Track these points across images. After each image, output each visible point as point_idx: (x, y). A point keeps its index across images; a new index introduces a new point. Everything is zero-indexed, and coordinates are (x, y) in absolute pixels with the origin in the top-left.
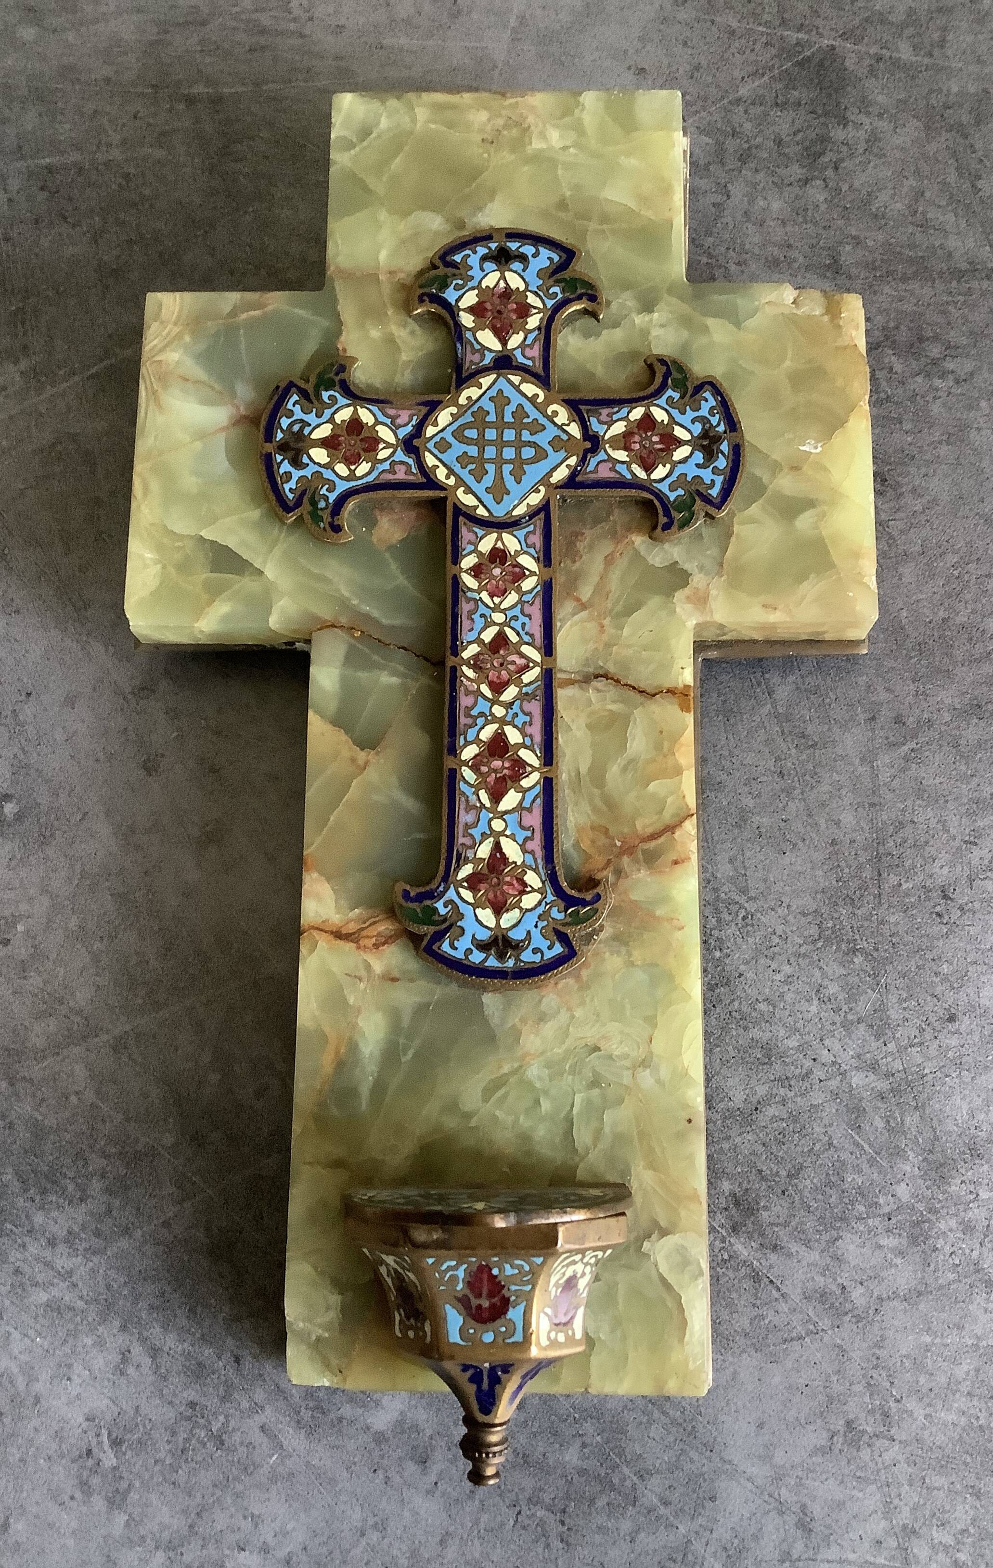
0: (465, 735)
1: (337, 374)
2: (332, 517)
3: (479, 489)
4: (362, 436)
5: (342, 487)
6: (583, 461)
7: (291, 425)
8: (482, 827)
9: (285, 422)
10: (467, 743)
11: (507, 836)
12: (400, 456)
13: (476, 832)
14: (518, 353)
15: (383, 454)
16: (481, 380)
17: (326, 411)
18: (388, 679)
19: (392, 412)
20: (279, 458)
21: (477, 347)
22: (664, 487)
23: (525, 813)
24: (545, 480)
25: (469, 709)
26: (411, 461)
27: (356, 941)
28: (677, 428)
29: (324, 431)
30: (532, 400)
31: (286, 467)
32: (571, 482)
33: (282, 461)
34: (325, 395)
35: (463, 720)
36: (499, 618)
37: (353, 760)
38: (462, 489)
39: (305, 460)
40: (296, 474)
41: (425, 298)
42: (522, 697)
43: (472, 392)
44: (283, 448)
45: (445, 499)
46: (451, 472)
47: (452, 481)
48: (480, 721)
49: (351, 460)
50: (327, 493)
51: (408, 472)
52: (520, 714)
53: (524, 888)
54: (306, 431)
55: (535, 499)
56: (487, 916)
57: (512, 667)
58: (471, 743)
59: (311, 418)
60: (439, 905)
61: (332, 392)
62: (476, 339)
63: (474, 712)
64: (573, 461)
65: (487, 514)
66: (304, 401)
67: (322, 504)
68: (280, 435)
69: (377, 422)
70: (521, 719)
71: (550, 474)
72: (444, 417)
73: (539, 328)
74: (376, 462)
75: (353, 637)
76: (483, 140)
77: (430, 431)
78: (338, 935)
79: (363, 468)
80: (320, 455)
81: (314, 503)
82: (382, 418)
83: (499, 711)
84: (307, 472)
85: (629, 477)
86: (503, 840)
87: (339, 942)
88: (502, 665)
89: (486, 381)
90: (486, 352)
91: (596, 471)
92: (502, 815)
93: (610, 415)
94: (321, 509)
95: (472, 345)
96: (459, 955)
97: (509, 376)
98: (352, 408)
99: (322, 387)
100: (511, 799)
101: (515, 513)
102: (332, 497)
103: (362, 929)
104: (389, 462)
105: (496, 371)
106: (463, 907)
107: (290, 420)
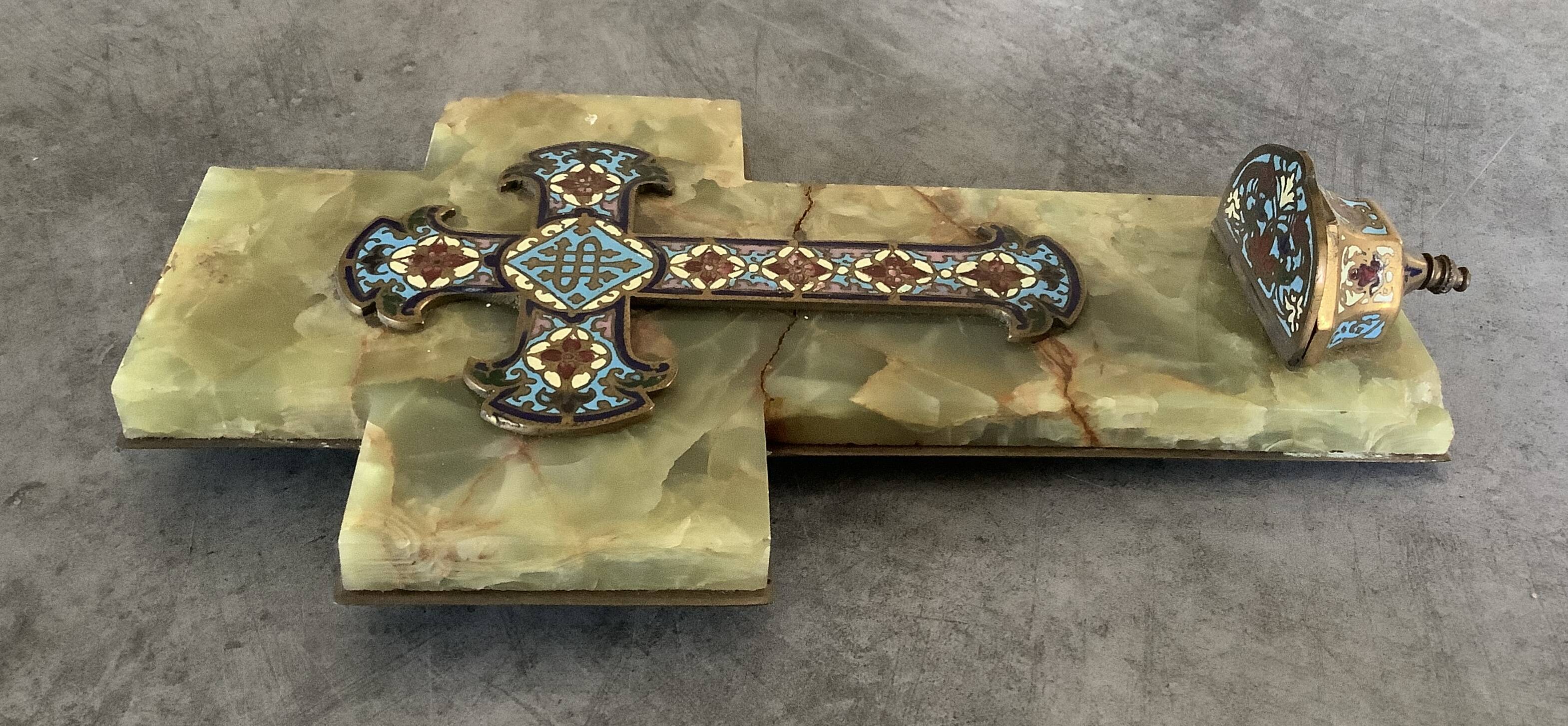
0: (867, 290)
1: (487, 369)
2: (651, 370)
3: (623, 277)
4: (562, 351)
5: (616, 363)
6: (601, 217)
7: (541, 402)
8: (950, 282)
9: (537, 407)
10: (875, 288)
11: (955, 269)
12: (587, 325)
13: (956, 286)
14: (483, 252)
15: (583, 336)
16: (509, 275)
17: (529, 376)
18: (813, 349)
19: (536, 331)
20: (580, 411)
21: (472, 277)
22: (627, 179)
23: (932, 260)
24: (619, 240)
25: (842, 286)
26: (592, 319)
27: (1070, 368)
28: (572, 170)
29: (554, 379)
30: (534, 245)
31: (592, 405)
32: (622, 224)
33: (584, 408)
34: (510, 377)
35: (854, 290)
36: (754, 268)
37: (897, 372)
38: (624, 287)
39: (585, 390)
40: (600, 397)
41: (408, 310)
42: (827, 257)
43: (521, 282)
44: (568, 408)
45: (633, 298)
46: (607, 293)
47: (616, 293)
48: (853, 281)
49: (589, 356)
50: (624, 375)
51: (605, 320)
52: (845, 259)
53: (997, 262)
54: (550, 390)
55: (637, 245)
56: (1026, 282)
57: (800, 263)
58: (875, 287)
59: (536, 388)
60: (1025, 308)
61: (508, 373)
62: (463, 278)
63: (846, 284)
64: (600, 223)
65: (651, 273)
66: (515, 394)
67: (637, 377)
68: (554, 411)
69: (547, 339)
70: (847, 257)
71: (613, 237)
72: (545, 298)
73: (460, 239)
74: (591, 340)
75: (772, 370)
76: (221, 282)
77: (560, 306)
78: (1067, 377)
79: (598, 349)
80: (579, 381)
81: (635, 384)
82: (544, 337)
83: (843, 270)
84: (599, 389)
85: (618, 195)
86: (958, 271)
87: (1074, 377)
88: (798, 268)
89: (509, 271)
90: (480, 271)
91: (612, 211)
92: (937, 272)
93: (556, 202)
94: (642, 377)
95: (470, 280)
96: (1065, 299)
97: (508, 257)
98: (528, 358)
99: (502, 380)
100: (921, 265)
101: (650, 256)
102: (628, 370)
103: (1057, 363)
104: (593, 333)
105: (501, 266)
106: (1024, 293)
107: (537, 404)
